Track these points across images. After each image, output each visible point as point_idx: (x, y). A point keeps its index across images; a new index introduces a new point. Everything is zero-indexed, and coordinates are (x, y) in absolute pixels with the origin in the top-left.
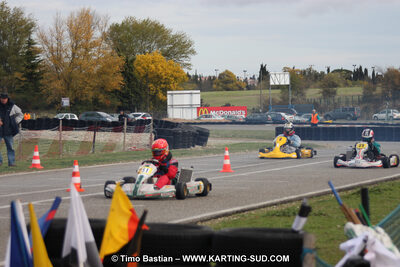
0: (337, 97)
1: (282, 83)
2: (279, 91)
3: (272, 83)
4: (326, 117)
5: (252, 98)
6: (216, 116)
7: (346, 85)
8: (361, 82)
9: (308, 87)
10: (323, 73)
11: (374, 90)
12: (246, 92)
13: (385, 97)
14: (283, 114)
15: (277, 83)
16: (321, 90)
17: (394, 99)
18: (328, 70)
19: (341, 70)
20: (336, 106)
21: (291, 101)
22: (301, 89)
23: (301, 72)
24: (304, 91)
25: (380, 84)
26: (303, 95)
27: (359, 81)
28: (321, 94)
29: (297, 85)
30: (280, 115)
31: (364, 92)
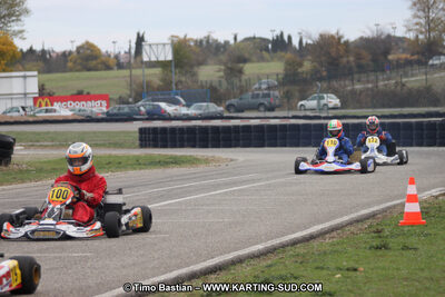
0: (244, 78)
1: (162, 58)
2: (158, 71)
3: (145, 59)
4: (228, 108)
5: (115, 82)
6: (63, 111)
7: (262, 59)
8: (283, 54)
9: (200, 64)
10: (227, 43)
11: (301, 65)
12: (115, 72)
13: (316, 76)
14: (163, 105)
15: (153, 59)
16: (223, 67)
17: (330, 78)
18: (235, 38)
19: (254, 38)
20: (243, 90)
21: (176, 85)
22: (192, 66)
23: (196, 41)
24: (196, 69)
25: (309, 57)
26: (194, 74)
27: (280, 54)
28: (222, 74)
29: (186, 61)
30: (159, 106)
31: (286, 69)
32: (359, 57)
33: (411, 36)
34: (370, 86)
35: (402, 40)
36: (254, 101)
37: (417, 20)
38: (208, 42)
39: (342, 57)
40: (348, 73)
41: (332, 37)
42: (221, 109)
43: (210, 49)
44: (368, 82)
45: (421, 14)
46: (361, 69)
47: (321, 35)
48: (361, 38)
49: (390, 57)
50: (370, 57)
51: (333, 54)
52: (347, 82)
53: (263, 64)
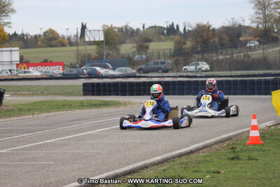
0: (149, 51)
1: (97, 39)
2: (94, 47)
3: (87, 39)
4: (139, 71)
5: (68, 54)
6: (35, 72)
7: (160, 40)
8: (173, 37)
9: (123, 42)
10: (138, 29)
11: (185, 43)
13: (194, 51)
14: (98, 69)
15: (92, 40)
16: (135, 45)
17: (203, 52)
18: (144, 27)
19: (155, 26)
20: (148, 60)
21: (106, 56)
22: (116, 44)
23: (119, 29)
24: (118, 46)
25: (190, 39)
26: (118, 50)
27: (171, 36)
28: (135, 49)
29: (111, 41)
30: (95, 70)
31: (175, 47)
32: (221, 39)
33: (254, 25)
34: (228, 57)
35: (249, 28)
36: (156, 66)
37: (257, 16)
38: (126, 29)
39: (210, 39)
40: (215, 49)
41: (205, 26)
42: (134, 71)
43: (127, 33)
44: (227, 54)
45: (260, 11)
46: (223, 46)
47: (198, 25)
48: (223, 27)
49: (241, 39)
50: (228, 39)
51: (205, 37)
52: (214, 55)
53: (161, 43)
